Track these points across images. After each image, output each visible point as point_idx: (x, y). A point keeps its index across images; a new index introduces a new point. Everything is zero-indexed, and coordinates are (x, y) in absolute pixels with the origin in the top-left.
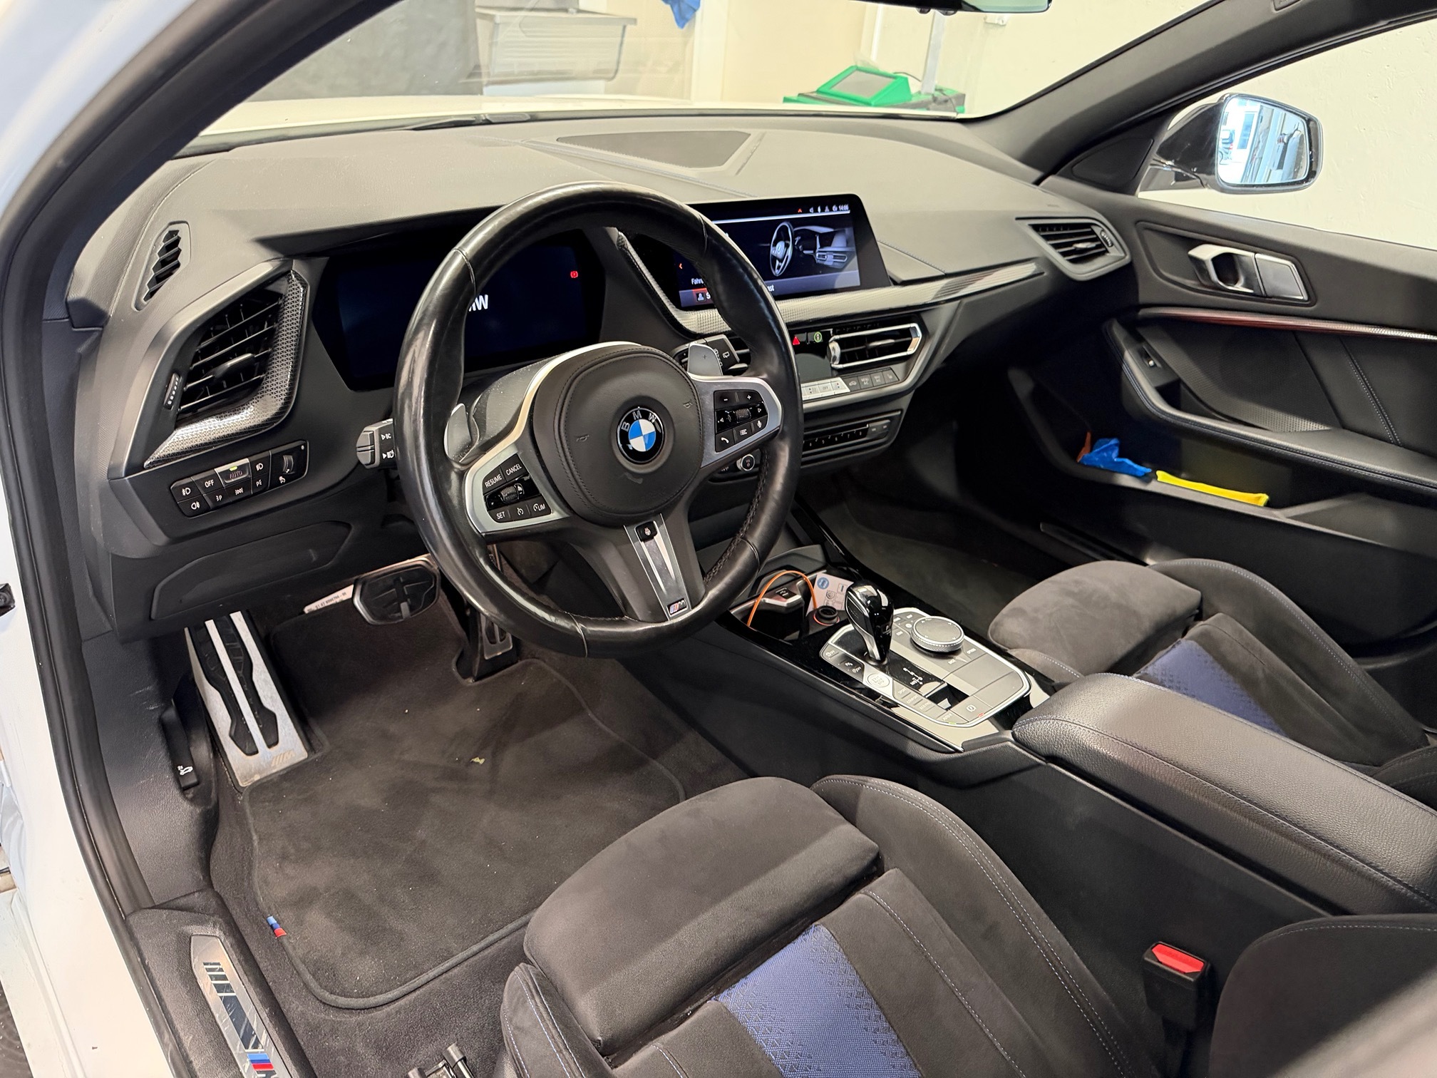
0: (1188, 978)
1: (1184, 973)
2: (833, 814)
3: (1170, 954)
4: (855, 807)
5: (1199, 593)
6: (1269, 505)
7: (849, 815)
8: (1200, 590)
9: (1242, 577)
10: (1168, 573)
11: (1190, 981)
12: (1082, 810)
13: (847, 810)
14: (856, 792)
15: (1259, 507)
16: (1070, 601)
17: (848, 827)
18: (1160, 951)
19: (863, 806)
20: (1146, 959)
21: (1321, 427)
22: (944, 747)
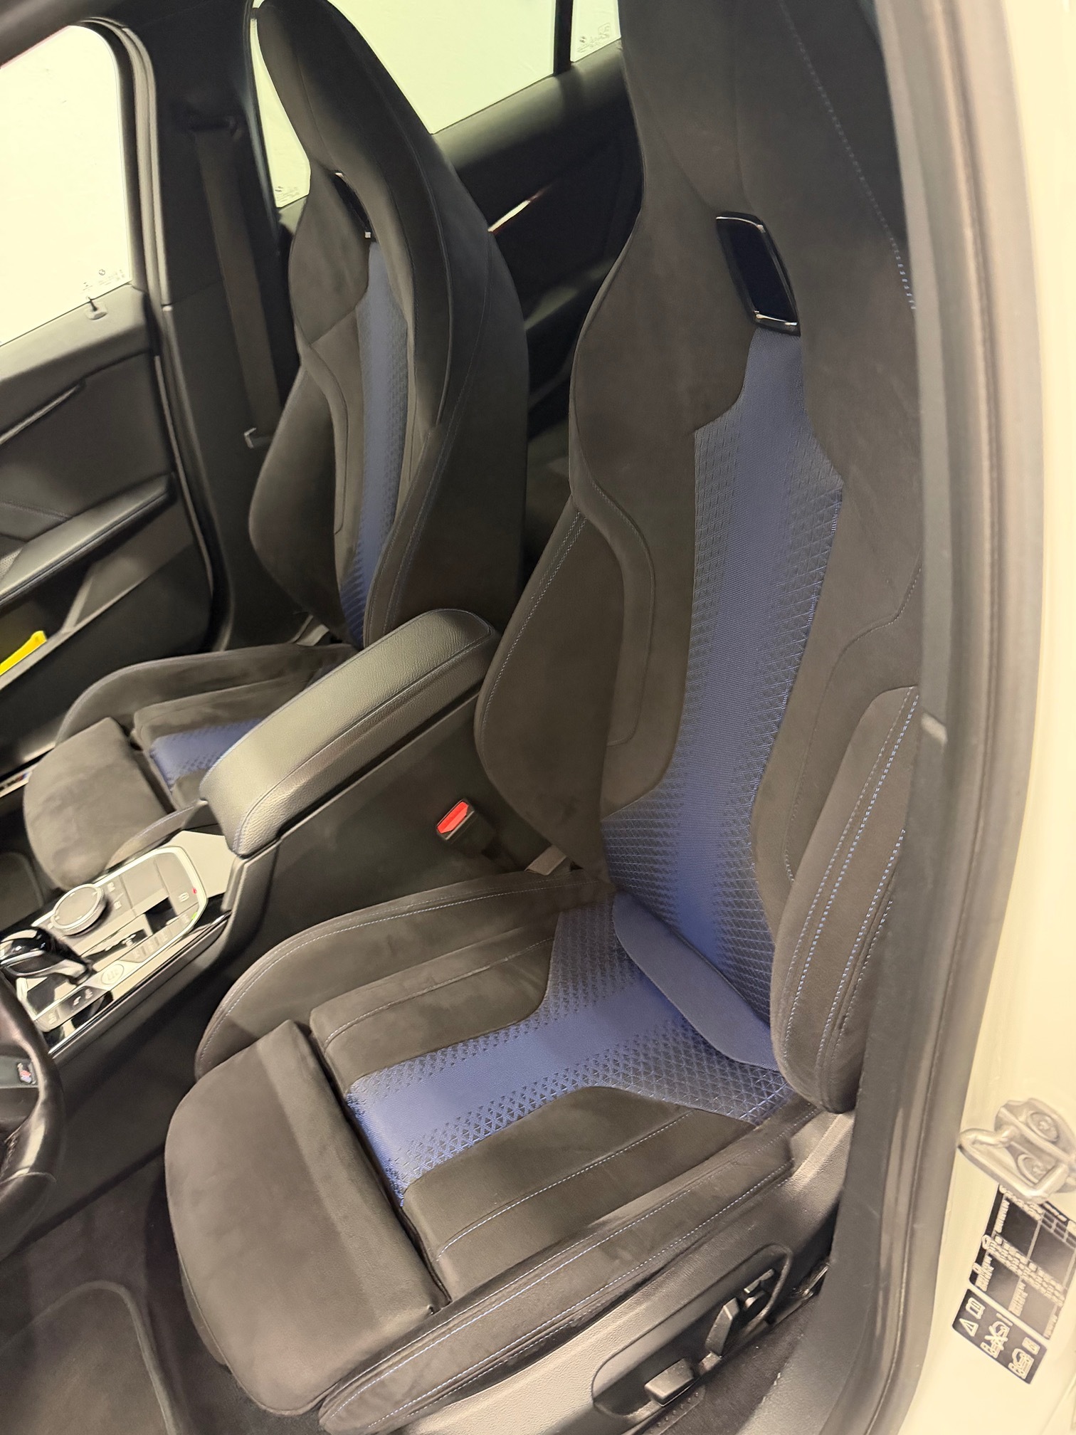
0: (471, 814)
1: (466, 816)
2: (243, 1055)
3: (448, 822)
4: (242, 1031)
5: (107, 720)
6: (48, 635)
7: (247, 1040)
8: (107, 716)
9: (114, 681)
10: (74, 732)
11: (473, 814)
12: (328, 831)
13: (242, 1040)
14: (231, 1025)
15: (45, 643)
16: (70, 811)
17: (261, 1045)
18: (445, 826)
19: (248, 1023)
20: (447, 838)
21: (15, 555)
22: (216, 931)
